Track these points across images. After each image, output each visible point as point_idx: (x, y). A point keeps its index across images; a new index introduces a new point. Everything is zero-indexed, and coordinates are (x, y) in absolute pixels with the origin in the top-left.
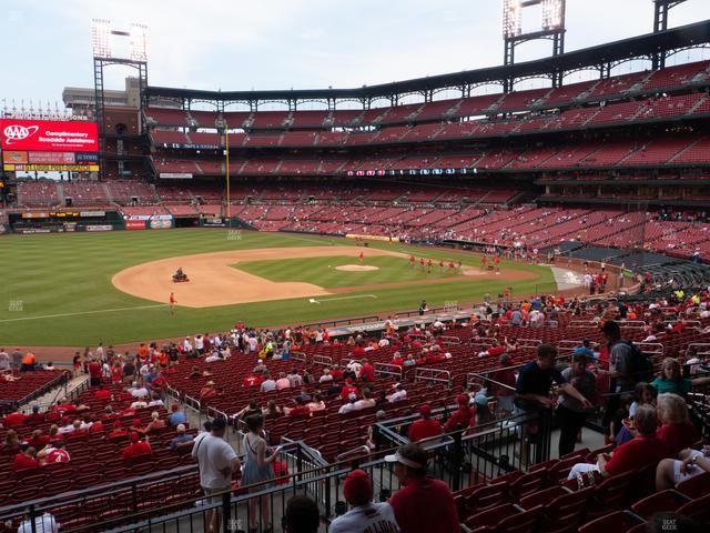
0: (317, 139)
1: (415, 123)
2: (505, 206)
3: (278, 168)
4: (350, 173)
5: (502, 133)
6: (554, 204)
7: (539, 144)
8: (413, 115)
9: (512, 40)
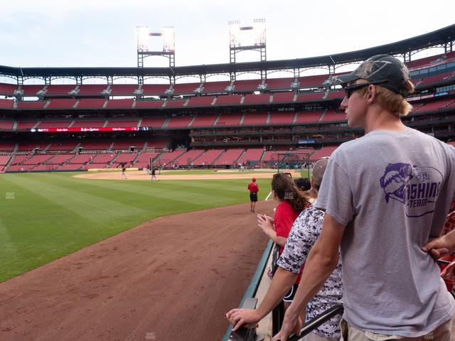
1: (77, 97)
2: (165, 149)
4: (33, 130)
6: (198, 148)
7: (173, 115)
8: (74, 92)
9: (142, 53)
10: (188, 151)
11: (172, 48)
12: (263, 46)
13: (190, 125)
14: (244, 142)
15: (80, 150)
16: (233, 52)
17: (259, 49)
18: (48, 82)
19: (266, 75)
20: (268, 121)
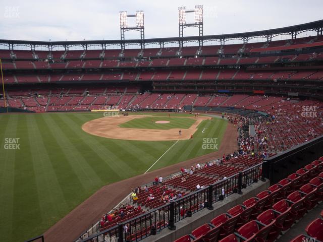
0: (34, 66)
1: (85, 60)
2: (137, 93)
3: (16, 80)
5: (133, 66)
6: (157, 92)
8: (82, 56)
9: (124, 29)
10: (151, 94)
11: (142, 25)
12: (201, 23)
13: (152, 78)
14: (185, 90)
15: (87, 93)
16: (181, 27)
17: (199, 26)
18: (67, 49)
19: (202, 43)
20: (201, 77)
